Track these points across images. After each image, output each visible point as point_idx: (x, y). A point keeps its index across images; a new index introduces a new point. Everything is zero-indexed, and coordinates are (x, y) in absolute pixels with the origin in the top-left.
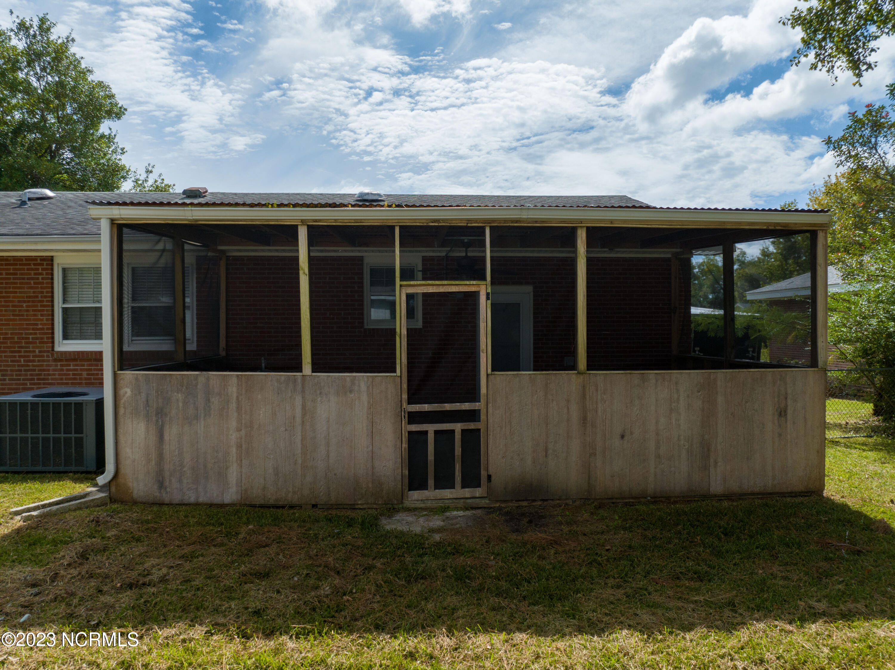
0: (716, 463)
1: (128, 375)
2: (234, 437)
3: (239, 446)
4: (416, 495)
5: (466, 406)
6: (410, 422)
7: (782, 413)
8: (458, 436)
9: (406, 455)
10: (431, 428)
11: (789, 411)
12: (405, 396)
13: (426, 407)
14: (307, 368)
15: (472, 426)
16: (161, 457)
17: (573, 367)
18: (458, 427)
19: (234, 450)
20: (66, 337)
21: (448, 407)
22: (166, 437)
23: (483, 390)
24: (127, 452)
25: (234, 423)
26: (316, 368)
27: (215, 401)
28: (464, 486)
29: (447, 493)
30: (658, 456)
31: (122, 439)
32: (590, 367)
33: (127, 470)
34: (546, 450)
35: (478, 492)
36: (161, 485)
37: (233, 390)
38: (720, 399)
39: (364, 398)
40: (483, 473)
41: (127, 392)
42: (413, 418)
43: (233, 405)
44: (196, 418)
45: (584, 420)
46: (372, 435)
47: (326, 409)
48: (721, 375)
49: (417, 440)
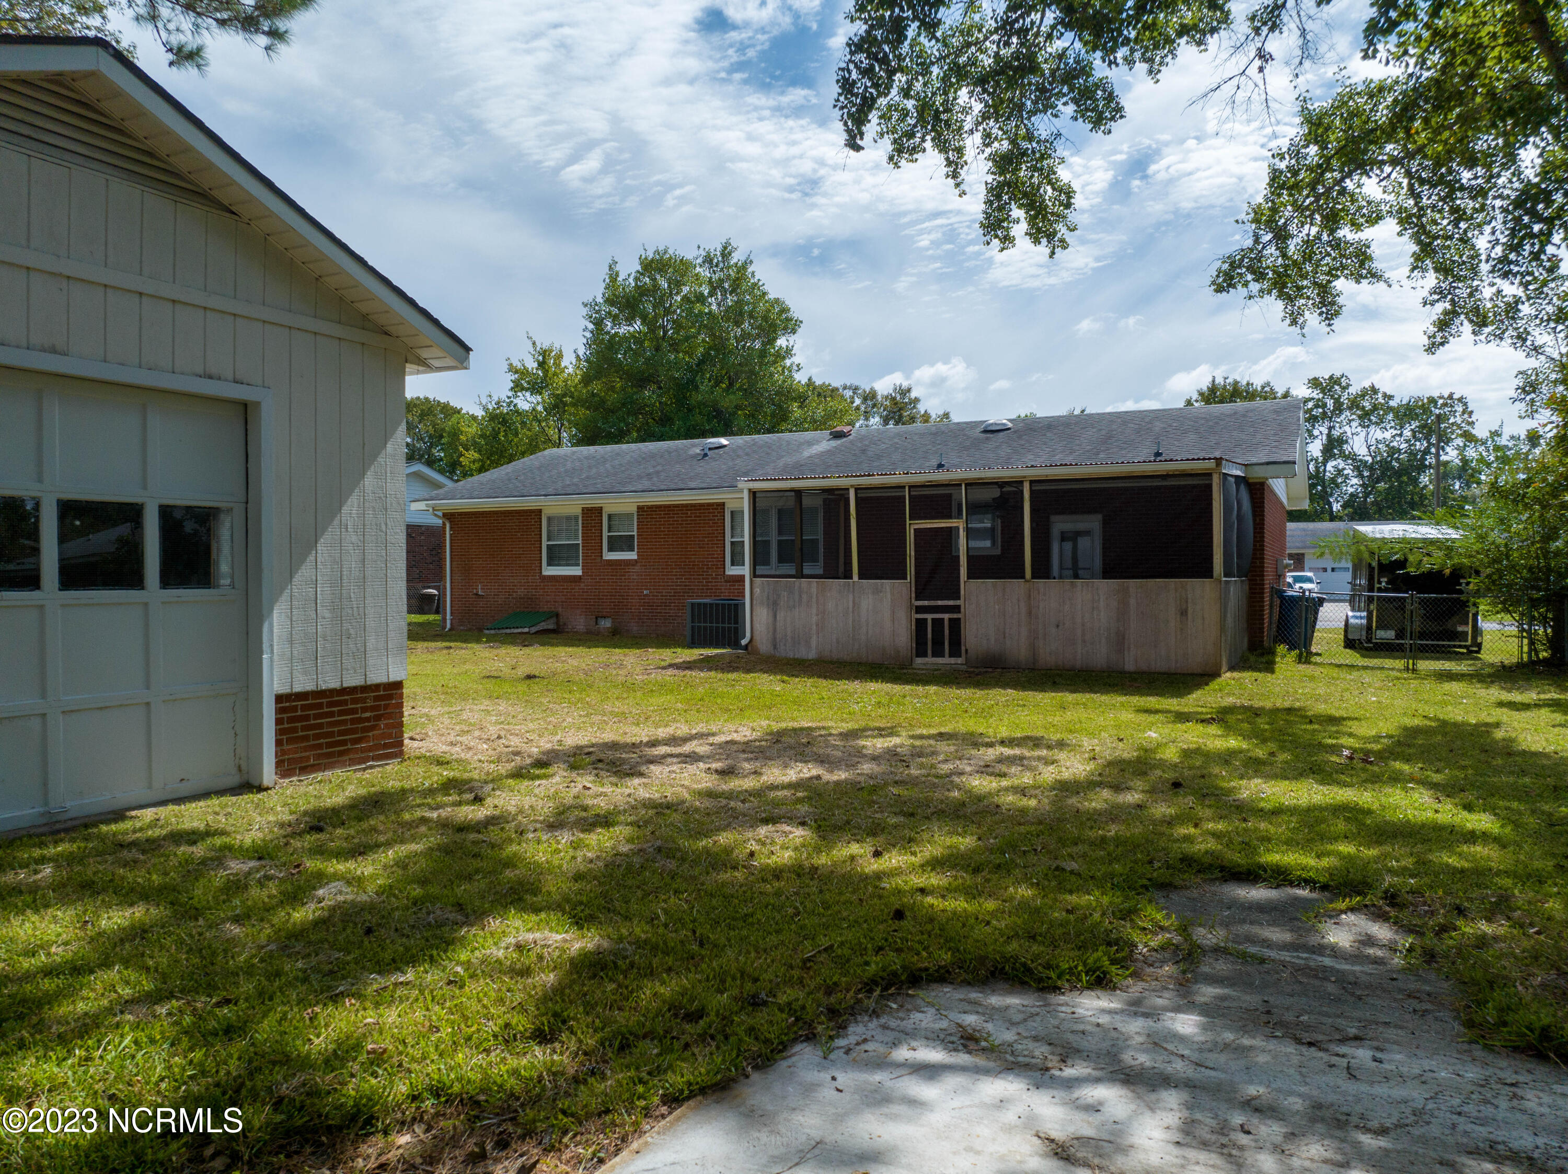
0: (1129, 648)
1: (758, 581)
2: (814, 619)
3: (817, 625)
4: (919, 661)
5: (951, 603)
6: (917, 612)
7: (1184, 613)
8: (946, 623)
9: (914, 634)
10: (929, 617)
11: (1190, 611)
12: (913, 595)
13: (926, 603)
14: (855, 577)
15: (955, 616)
16: (775, 630)
17: (1022, 576)
18: (946, 616)
19: (814, 627)
20: (733, 564)
21: (940, 603)
22: (778, 618)
23: (963, 592)
24: (757, 626)
25: (814, 611)
26: (862, 576)
27: (805, 597)
28: (950, 656)
29: (940, 660)
30: (1084, 641)
31: (755, 622)
32: (1033, 577)
33: (757, 637)
34: (1004, 633)
35: (959, 661)
36: (775, 647)
37: (814, 590)
38: (1132, 601)
39: (889, 596)
40: (963, 648)
41: (757, 591)
42: (919, 610)
43: (814, 600)
44: (794, 607)
45: (1030, 613)
46: (893, 621)
47: (867, 603)
48: (1133, 584)
49: (921, 624)
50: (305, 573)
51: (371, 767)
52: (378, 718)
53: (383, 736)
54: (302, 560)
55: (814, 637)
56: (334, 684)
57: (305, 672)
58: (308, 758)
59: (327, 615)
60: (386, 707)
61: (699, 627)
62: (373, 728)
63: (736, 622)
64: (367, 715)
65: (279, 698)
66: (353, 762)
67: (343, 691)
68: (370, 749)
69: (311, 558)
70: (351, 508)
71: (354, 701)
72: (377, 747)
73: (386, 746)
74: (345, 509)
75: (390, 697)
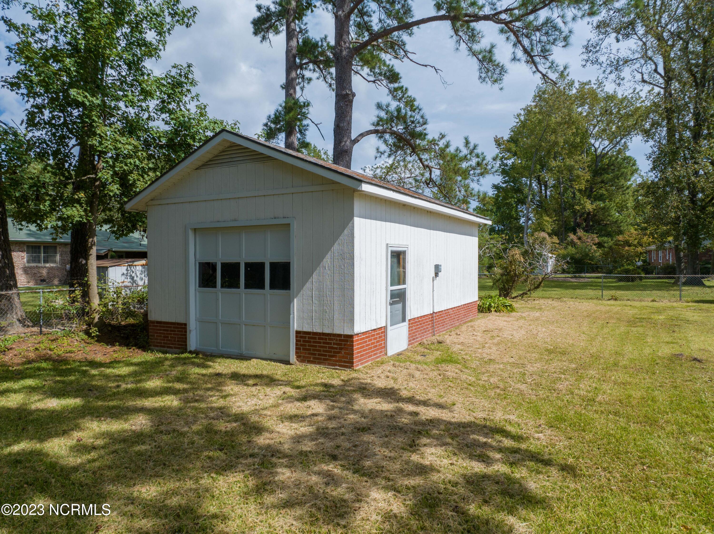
50: (308, 285)
51: (337, 369)
52: (341, 349)
53: (343, 357)
54: (307, 281)
56: (319, 330)
57: (308, 324)
58: (310, 358)
59: (317, 302)
60: (345, 345)
62: (339, 353)
64: (336, 346)
65: (298, 332)
66: (329, 364)
67: (323, 334)
68: (337, 361)
69: (310, 280)
70: (327, 261)
71: (330, 339)
72: (341, 361)
73: (345, 362)
74: (325, 260)
75: (347, 341)
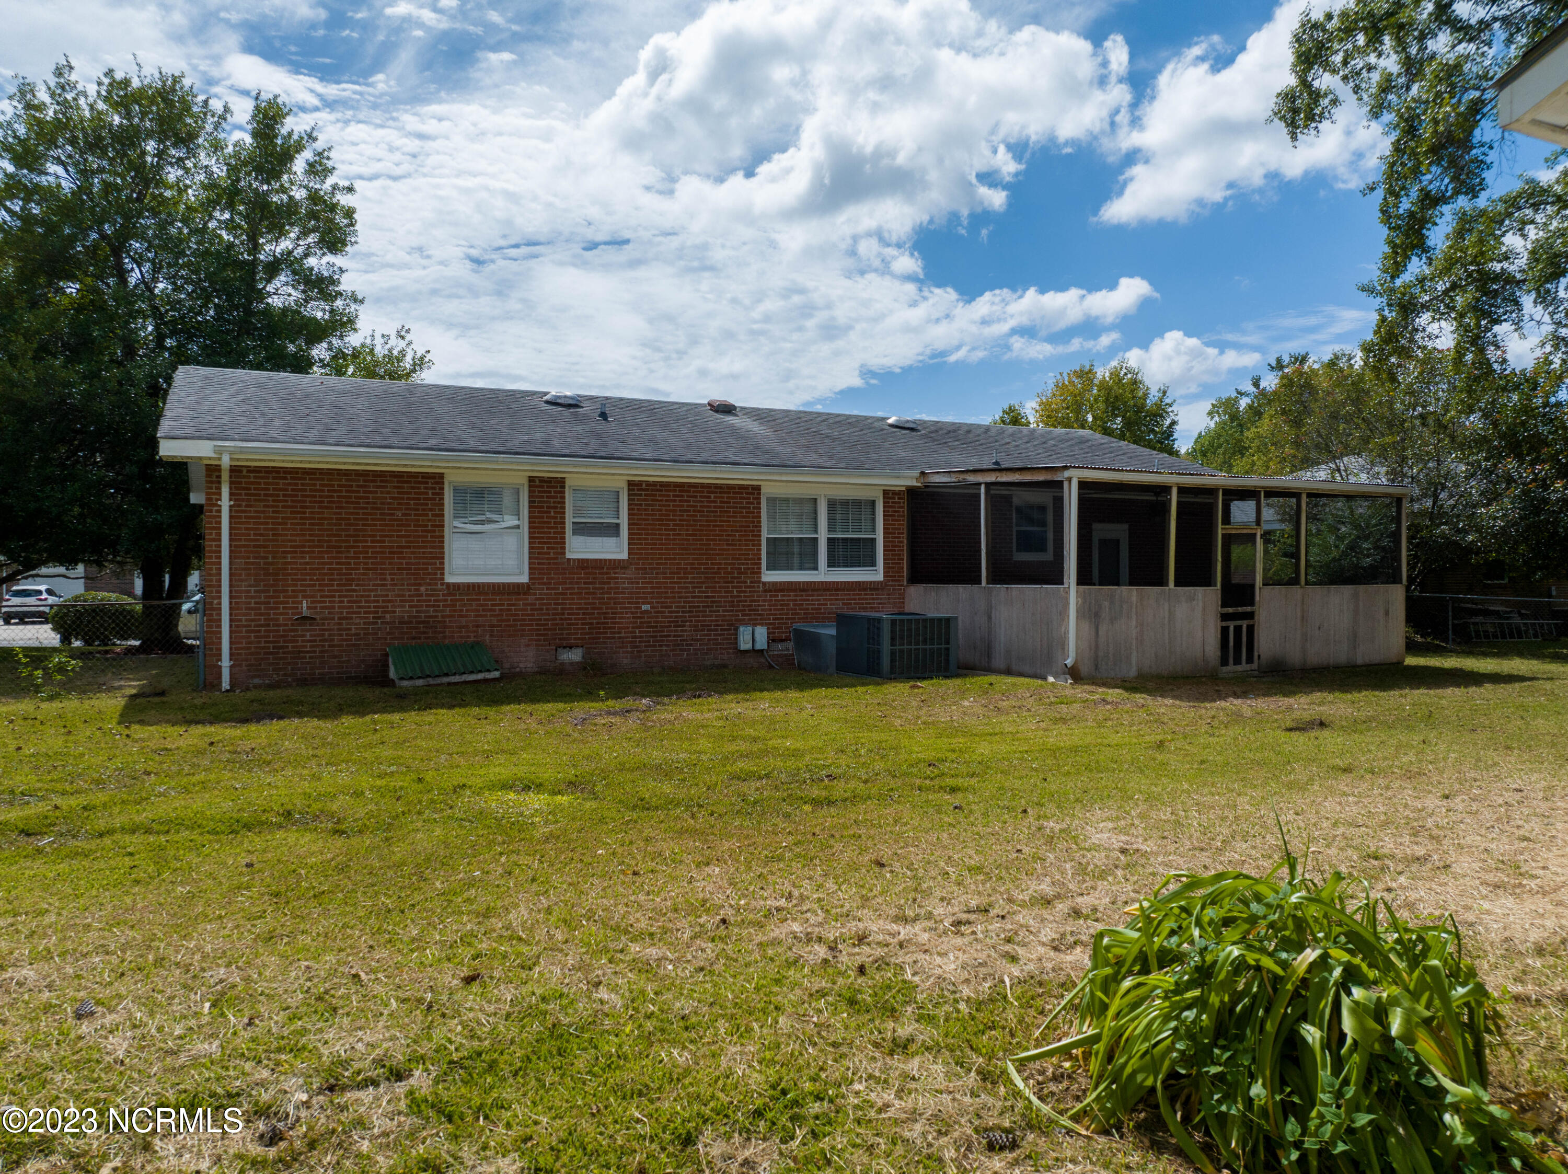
0: (1359, 645)
1: (1081, 588)
2: (1134, 631)
3: (1137, 639)
4: (1225, 669)
5: (1249, 609)
6: (1222, 620)
7: (1387, 613)
8: (1244, 630)
9: (1220, 643)
10: (1232, 624)
11: (1390, 612)
12: (1220, 603)
13: (1230, 610)
14: (1171, 584)
15: (1251, 622)
18: (1244, 623)
19: (1134, 642)
21: (1240, 609)
22: (1100, 633)
23: (1257, 598)
24: (1080, 643)
25: (1134, 623)
26: (1178, 584)
27: (1125, 607)
28: (1247, 663)
29: (1239, 668)
30: (1335, 641)
33: (1079, 657)
34: (1285, 638)
35: (1253, 666)
36: (1097, 667)
38: (1361, 604)
39: (1201, 604)
40: (1256, 654)
41: (1080, 601)
42: (1224, 617)
43: (1134, 610)
44: (1115, 618)
45: (1303, 617)
46: (1204, 629)
47: (1181, 611)
48: (1361, 588)
49: (1225, 631)
55: (1134, 654)
61: (902, 651)
63: (948, 642)
